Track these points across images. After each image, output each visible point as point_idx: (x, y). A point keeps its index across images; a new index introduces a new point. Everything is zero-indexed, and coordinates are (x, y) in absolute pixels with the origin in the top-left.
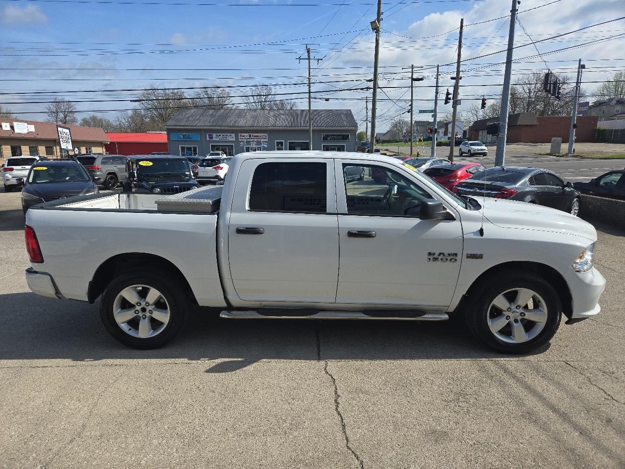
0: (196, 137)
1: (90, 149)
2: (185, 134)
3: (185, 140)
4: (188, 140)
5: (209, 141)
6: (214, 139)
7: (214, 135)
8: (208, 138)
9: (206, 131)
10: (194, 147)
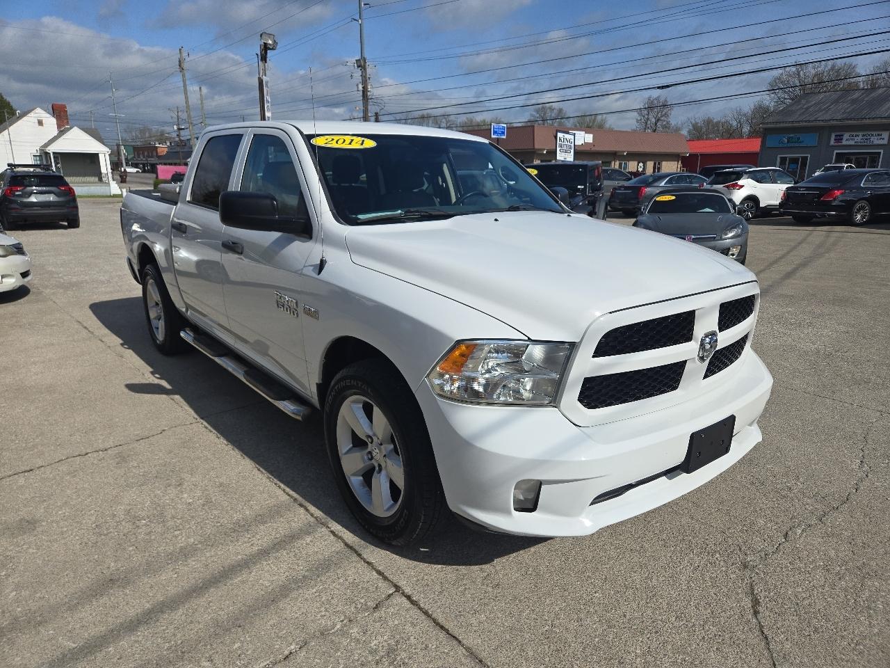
0: (810, 140)
1: (659, 164)
2: (791, 135)
3: (792, 145)
4: (797, 145)
5: (833, 146)
6: (844, 142)
7: (846, 136)
8: (832, 142)
9: (832, 128)
10: (802, 157)
